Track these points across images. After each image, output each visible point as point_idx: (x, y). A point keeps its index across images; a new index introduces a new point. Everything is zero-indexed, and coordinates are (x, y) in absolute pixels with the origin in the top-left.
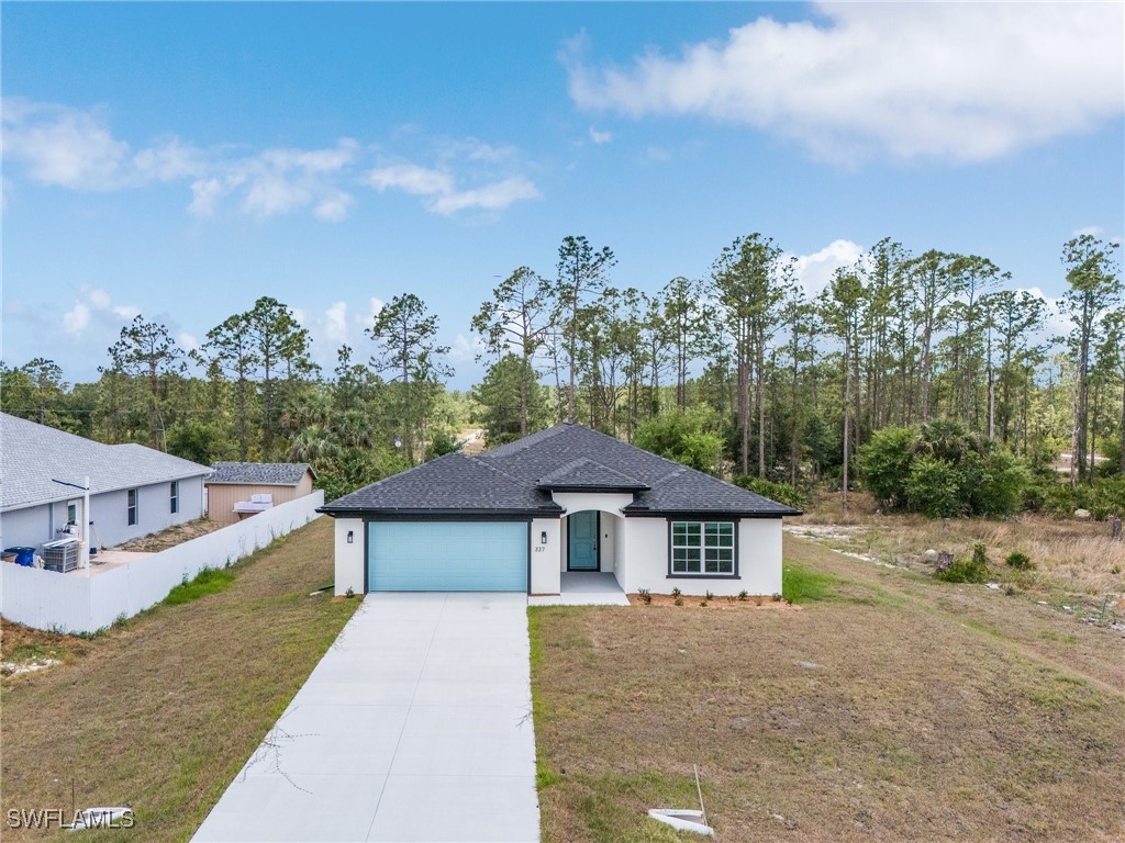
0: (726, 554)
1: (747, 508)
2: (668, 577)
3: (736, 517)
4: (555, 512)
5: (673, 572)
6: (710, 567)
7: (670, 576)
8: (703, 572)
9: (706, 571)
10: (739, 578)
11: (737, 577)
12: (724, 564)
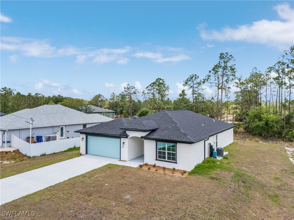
0: (173, 154)
1: (179, 140)
2: (156, 160)
3: (176, 142)
4: (127, 136)
5: (158, 159)
6: (169, 158)
7: (157, 160)
8: (166, 160)
9: (168, 159)
10: (177, 163)
11: (176, 163)
12: (173, 158)
